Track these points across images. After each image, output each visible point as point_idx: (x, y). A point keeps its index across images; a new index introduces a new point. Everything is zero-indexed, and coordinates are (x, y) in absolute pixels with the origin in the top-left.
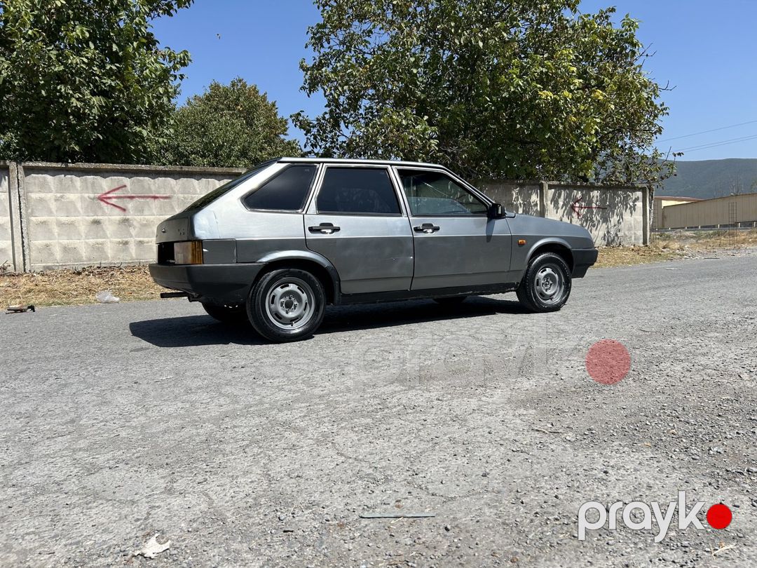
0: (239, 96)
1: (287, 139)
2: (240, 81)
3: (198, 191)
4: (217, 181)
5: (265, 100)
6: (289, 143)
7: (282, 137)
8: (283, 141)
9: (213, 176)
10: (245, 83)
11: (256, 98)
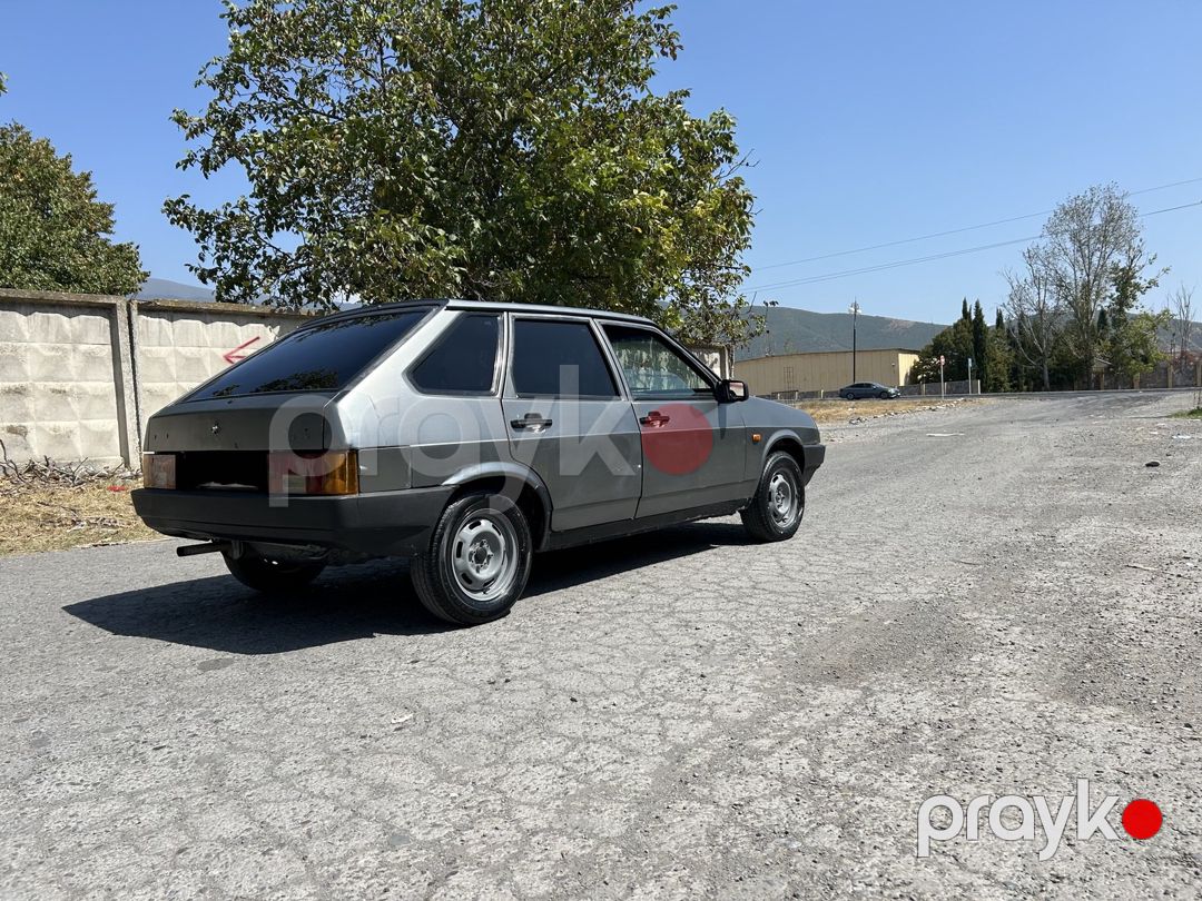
0: (18, 157)
1: (115, 241)
2: (18, 129)
3: (27, 336)
4: (65, 319)
5: (67, 166)
6: (120, 248)
7: (103, 235)
8: (104, 243)
9: (57, 309)
10: (28, 133)
11: (53, 162)
